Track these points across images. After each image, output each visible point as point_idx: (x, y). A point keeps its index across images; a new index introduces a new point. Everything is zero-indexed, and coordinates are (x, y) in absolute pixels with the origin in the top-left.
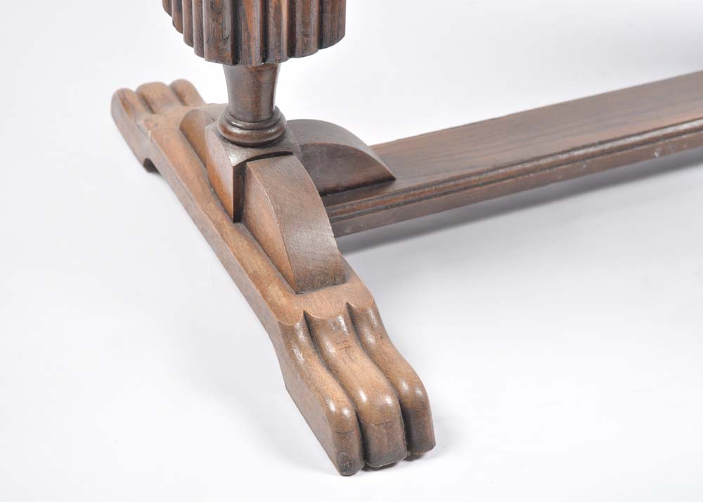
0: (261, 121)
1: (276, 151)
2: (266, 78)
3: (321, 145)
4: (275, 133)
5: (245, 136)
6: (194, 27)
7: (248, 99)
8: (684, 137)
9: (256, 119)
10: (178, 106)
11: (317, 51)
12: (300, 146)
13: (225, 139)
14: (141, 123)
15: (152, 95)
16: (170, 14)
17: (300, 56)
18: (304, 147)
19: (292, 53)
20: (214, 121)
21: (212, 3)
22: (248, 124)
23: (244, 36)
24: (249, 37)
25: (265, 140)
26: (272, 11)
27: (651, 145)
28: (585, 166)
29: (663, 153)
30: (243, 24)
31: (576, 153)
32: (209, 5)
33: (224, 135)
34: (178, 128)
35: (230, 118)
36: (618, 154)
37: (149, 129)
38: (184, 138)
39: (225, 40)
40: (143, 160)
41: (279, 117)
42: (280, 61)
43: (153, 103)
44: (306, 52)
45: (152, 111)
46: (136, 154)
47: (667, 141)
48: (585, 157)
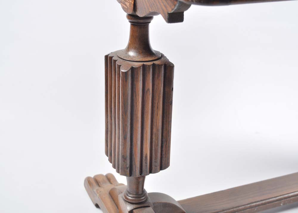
0: (139, 195)
1: (144, 206)
2: (141, 180)
3: (160, 203)
4: (144, 199)
5: (133, 200)
6: (116, 163)
7: (134, 187)
8: (291, 198)
9: (137, 193)
10: (109, 184)
11: (159, 171)
12: (153, 203)
13: (125, 201)
14: (95, 190)
15: (99, 180)
16: (108, 156)
17: (153, 173)
18: (154, 204)
19: (151, 172)
20: (122, 193)
21: (123, 156)
22: (134, 196)
23: (134, 167)
24: (136, 167)
25: (140, 201)
26: (144, 158)
27: (280, 201)
28: (256, 209)
29: (284, 204)
30: (134, 162)
31: (253, 204)
32: (122, 156)
33: (126, 199)
34: (108, 193)
35: (127, 193)
36: (268, 205)
37: (98, 193)
38: (110, 197)
39: (127, 168)
40: (95, 204)
41: (145, 192)
42: (146, 175)
43: (99, 182)
44: (155, 172)
45: (99, 186)
46: (93, 202)
47: (285, 200)
48: (256, 206)
